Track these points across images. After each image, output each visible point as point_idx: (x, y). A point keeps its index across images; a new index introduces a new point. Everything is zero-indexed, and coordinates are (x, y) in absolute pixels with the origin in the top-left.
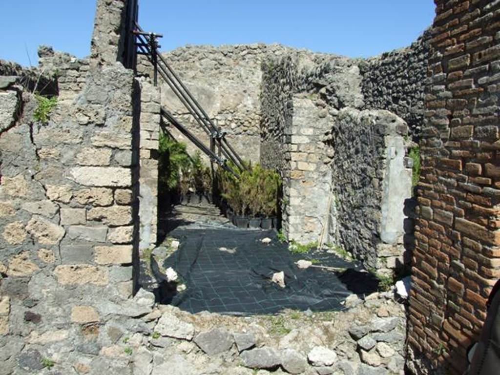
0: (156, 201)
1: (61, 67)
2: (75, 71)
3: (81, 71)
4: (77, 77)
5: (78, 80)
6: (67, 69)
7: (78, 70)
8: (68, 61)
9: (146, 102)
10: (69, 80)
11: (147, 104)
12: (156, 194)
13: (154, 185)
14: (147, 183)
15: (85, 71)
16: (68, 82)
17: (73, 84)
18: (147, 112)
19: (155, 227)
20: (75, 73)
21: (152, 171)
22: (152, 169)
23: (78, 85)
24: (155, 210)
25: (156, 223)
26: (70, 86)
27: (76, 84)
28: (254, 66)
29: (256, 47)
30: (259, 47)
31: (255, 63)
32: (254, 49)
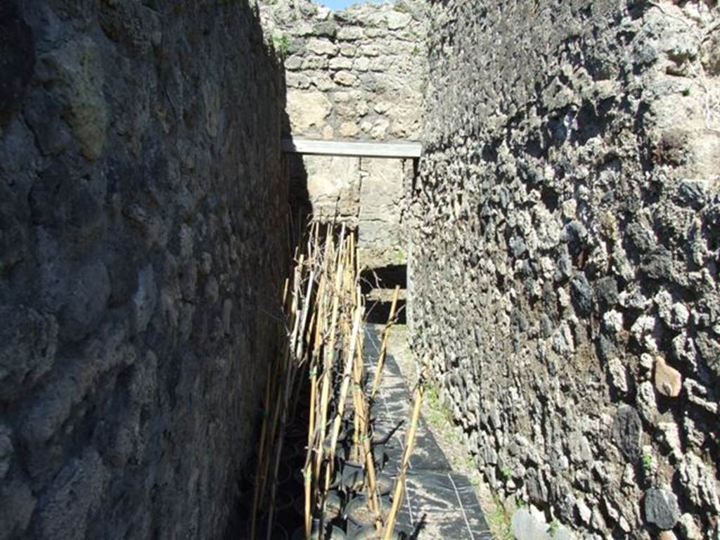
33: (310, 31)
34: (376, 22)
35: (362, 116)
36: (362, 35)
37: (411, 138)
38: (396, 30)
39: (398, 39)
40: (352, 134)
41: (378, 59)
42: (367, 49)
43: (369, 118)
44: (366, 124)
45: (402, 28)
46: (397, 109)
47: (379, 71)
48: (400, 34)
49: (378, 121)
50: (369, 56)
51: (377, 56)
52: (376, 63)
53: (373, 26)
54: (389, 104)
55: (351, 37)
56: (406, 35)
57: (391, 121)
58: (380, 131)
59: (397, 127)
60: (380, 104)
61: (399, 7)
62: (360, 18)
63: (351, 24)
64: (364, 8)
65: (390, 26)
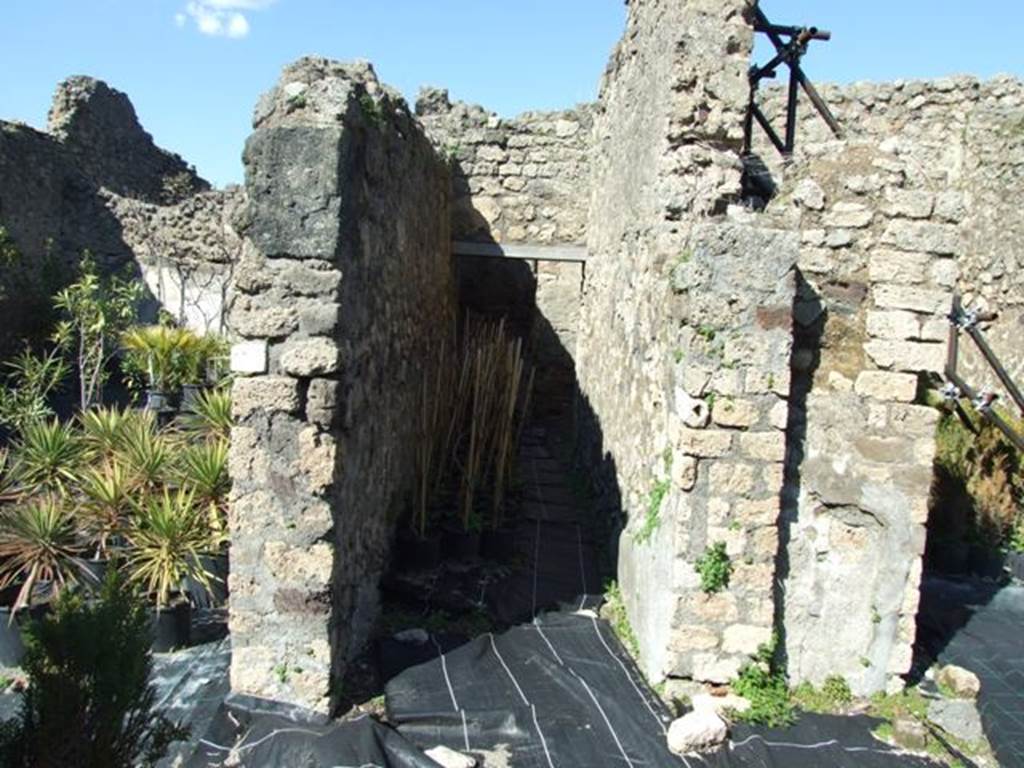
0: (920, 539)
1: (463, 140)
2: (496, 148)
3: (511, 148)
4: (500, 163)
5: (503, 169)
6: (478, 144)
7: (503, 146)
8: (482, 124)
9: (915, 219)
10: (483, 171)
11: (920, 224)
12: (924, 519)
13: (919, 488)
14: (901, 478)
15: (519, 148)
16: (479, 174)
17: (488, 179)
18: (916, 251)
19: (910, 625)
20: (496, 153)
21: (920, 441)
22: (919, 436)
23: (501, 182)
24: (917, 568)
25: (915, 611)
26: (484, 185)
27: (495, 181)
28: (943, 135)
29: (951, 86)
30: (957, 86)
31: (946, 128)
32: (947, 91)
33: (481, 139)
34: (545, 131)
35: (529, 221)
36: (530, 143)
37: (577, 243)
38: (564, 138)
39: (566, 146)
40: (520, 237)
41: (547, 166)
42: (535, 156)
43: (536, 222)
44: (533, 228)
45: (571, 137)
46: (564, 214)
47: (548, 177)
48: (568, 142)
49: (544, 226)
50: (538, 163)
51: (545, 163)
52: (545, 170)
53: (542, 134)
54: (556, 209)
55: (520, 145)
56: (575, 143)
57: (558, 225)
58: (547, 234)
59: (564, 232)
60: (547, 209)
61: (568, 116)
62: (529, 126)
63: (521, 132)
64: (534, 117)
65: (558, 134)
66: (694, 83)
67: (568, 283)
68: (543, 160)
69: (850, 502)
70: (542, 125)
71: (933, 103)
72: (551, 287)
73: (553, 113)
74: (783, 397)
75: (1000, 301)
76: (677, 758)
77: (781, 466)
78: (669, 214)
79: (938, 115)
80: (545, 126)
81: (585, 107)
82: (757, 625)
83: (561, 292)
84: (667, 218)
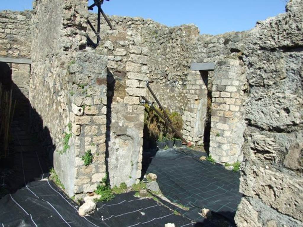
0: (142, 141)
9: (137, 54)
11: (139, 55)
12: (142, 136)
13: (141, 128)
14: (136, 126)
18: (138, 63)
19: (141, 165)
21: (140, 115)
22: (140, 114)
24: (141, 149)
25: (141, 161)
28: (136, 33)
29: (137, 20)
30: (139, 20)
31: (137, 31)
32: (137, 21)
34: (13, 18)
35: (8, 49)
36: (7, 21)
37: (27, 58)
38: (20, 21)
39: (22, 24)
40: (5, 55)
41: (14, 30)
42: (9, 26)
43: (11, 50)
44: (10, 52)
45: (23, 21)
46: (22, 48)
47: (15, 34)
48: (22, 23)
49: (15, 51)
50: (11, 29)
51: (14, 29)
52: (14, 31)
53: (12, 19)
54: (19, 46)
55: (3, 22)
56: (25, 23)
57: (20, 51)
58: (16, 54)
59: (22, 54)
60: (15, 45)
61: (22, 14)
62: (7, 15)
63: (3, 17)
64: (8, 12)
65: (18, 19)
66: (71, 8)
67: (22, 72)
68: (13, 28)
69: (123, 134)
70: (11, 15)
71: (134, 24)
72: (16, 73)
73: (16, 12)
74: (105, 105)
75: (151, 78)
76: (83, 218)
77: (105, 125)
78: (64, 49)
79: (135, 27)
80: (13, 16)
81: (28, 11)
82: (101, 173)
83: (20, 75)
84: (64, 50)
